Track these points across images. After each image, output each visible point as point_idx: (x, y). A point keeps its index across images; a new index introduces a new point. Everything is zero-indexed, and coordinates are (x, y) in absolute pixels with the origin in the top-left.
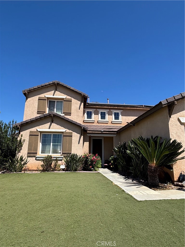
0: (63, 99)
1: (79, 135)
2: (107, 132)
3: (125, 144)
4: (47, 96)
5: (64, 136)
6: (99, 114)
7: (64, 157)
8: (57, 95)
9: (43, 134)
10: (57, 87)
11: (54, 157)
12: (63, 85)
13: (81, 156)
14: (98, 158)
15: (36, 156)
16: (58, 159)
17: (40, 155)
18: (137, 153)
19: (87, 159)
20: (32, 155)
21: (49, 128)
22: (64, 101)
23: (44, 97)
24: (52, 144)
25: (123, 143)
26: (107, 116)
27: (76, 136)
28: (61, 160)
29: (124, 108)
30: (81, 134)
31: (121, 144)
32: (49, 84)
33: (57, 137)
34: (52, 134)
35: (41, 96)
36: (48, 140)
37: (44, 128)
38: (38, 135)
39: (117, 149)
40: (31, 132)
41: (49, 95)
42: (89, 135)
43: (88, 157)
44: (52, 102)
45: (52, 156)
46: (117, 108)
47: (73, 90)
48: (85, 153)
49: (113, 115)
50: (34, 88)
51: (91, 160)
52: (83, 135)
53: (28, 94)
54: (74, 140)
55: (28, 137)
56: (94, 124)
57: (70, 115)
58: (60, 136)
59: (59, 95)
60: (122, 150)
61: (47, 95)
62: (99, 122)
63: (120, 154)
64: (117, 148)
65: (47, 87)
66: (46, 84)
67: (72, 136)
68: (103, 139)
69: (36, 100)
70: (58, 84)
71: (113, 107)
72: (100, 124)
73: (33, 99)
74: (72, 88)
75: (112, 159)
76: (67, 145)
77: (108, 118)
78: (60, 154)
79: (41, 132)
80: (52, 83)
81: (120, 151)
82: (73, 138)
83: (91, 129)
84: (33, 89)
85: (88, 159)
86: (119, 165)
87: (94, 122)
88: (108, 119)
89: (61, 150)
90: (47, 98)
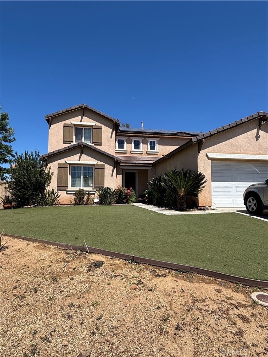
0: (92, 126)
1: (112, 168)
2: (142, 165)
3: (161, 177)
4: (73, 123)
5: (96, 169)
6: (133, 143)
7: (97, 190)
8: (84, 122)
9: (72, 167)
10: (85, 112)
11: (86, 191)
12: (91, 110)
13: (115, 190)
14: (132, 192)
15: (67, 190)
16: (90, 192)
17: (70, 189)
18: (170, 184)
19: (120, 193)
20: (62, 188)
21: (79, 160)
22: (94, 129)
23: (70, 124)
24: (82, 177)
25: (159, 176)
26: (141, 145)
27: (108, 169)
28: (94, 194)
29: (161, 136)
30: (114, 166)
31: (156, 177)
32: (76, 108)
33: (88, 169)
34: (82, 166)
35: (66, 123)
36: (78, 173)
37: (74, 159)
38: (68, 168)
39: (152, 183)
40: (59, 164)
41: (76, 121)
42: (121, 167)
43: (122, 190)
44: (79, 130)
45: (84, 190)
46: (153, 136)
47: (103, 116)
48: (119, 186)
49: (149, 144)
50: (59, 113)
51: (125, 194)
52: (116, 167)
53: (51, 119)
54: (106, 172)
55: (56, 170)
56: (126, 155)
57: (101, 145)
58: (90, 168)
59: (87, 121)
60: (157, 183)
61: (73, 121)
62: (132, 152)
63: (155, 187)
64: (152, 181)
65: (73, 112)
66: (72, 108)
67: (104, 169)
68: (136, 172)
69: (61, 127)
70: (86, 108)
71: (148, 134)
72: (134, 155)
73: (57, 126)
74: (102, 113)
75: (147, 193)
76: (100, 178)
77: (143, 147)
78: (92, 188)
79: (70, 164)
80: (78, 107)
81: (154, 184)
82: (106, 171)
83: (124, 161)
84: (57, 114)
85: (122, 192)
86: (154, 198)
87: (126, 152)
88: (143, 149)
89: (92, 184)
90: (74, 124)
